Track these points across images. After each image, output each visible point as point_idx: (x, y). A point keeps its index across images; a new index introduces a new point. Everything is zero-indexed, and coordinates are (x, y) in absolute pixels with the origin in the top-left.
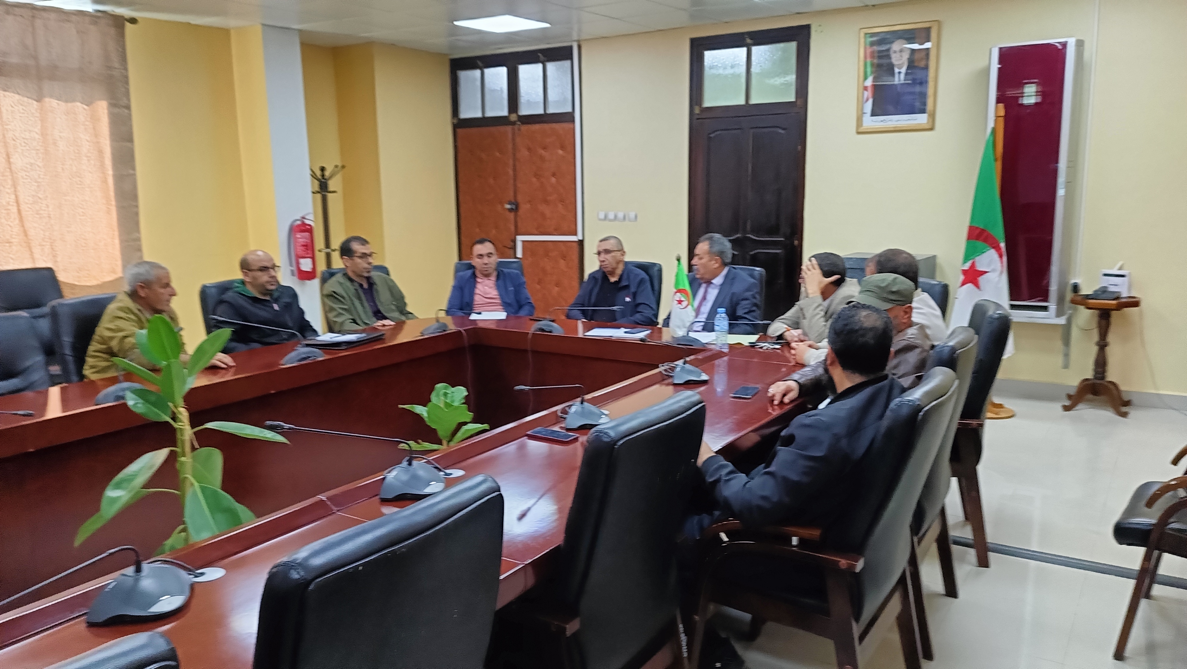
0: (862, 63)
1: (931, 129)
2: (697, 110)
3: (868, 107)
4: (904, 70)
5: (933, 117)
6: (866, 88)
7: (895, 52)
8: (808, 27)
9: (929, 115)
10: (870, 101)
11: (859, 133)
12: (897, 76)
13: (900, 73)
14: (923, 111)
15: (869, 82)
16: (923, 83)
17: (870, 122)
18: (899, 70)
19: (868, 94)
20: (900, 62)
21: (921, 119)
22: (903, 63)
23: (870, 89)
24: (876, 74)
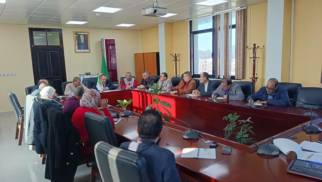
0: (75, 39)
1: (90, 53)
2: (33, 46)
3: (77, 48)
4: (83, 41)
5: (90, 50)
6: (76, 44)
7: (81, 37)
8: (61, 29)
10: (77, 46)
11: (75, 53)
14: (88, 49)
15: (76, 43)
16: (87, 44)
17: (77, 51)
19: (76, 45)
21: (88, 51)
24: (78, 41)
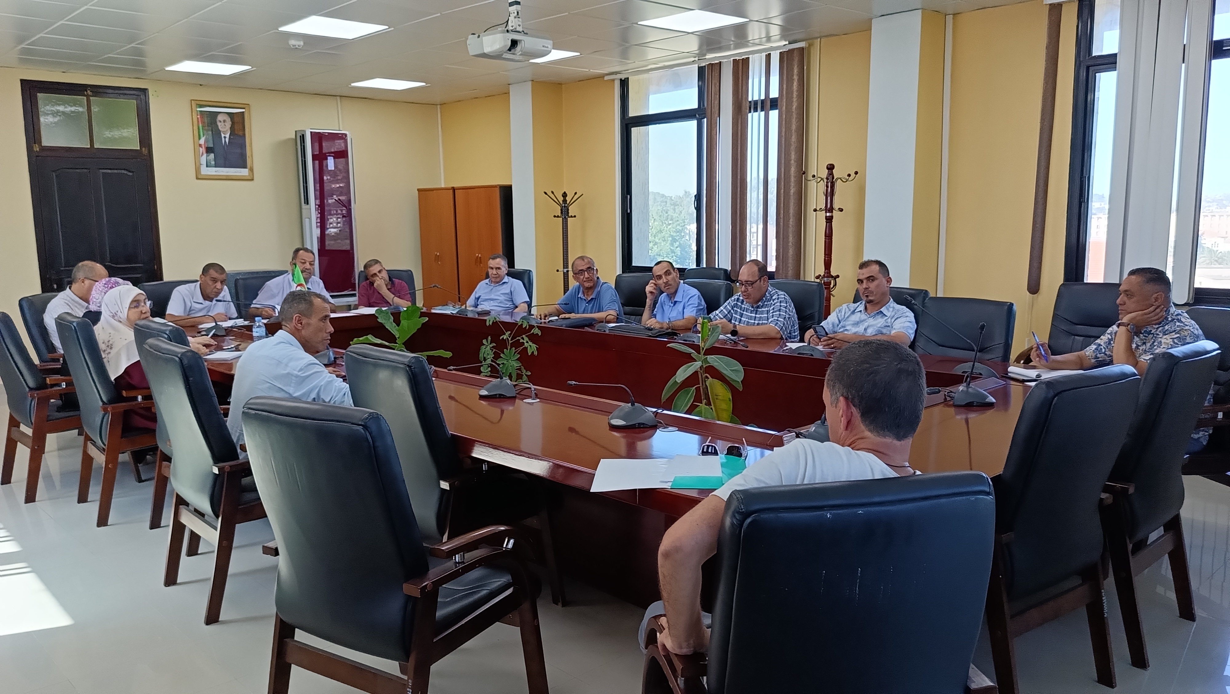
0: (196, 128)
1: (253, 180)
2: (36, 148)
3: (203, 160)
4: (228, 136)
6: (200, 145)
7: (220, 122)
8: (144, 91)
10: (205, 155)
11: (197, 178)
12: (223, 139)
13: (225, 137)
14: (245, 167)
15: (202, 141)
16: (243, 146)
17: (205, 171)
18: (224, 135)
19: (202, 151)
20: (225, 130)
22: (227, 131)
23: (203, 146)
24: (207, 137)
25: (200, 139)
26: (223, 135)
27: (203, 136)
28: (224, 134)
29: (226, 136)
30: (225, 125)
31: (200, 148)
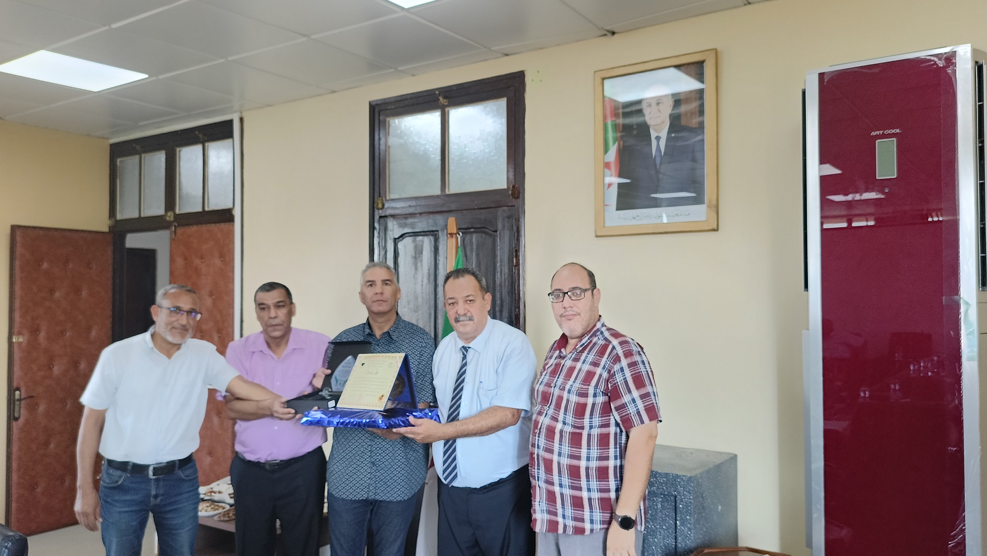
0: (600, 126)
1: (716, 230)
3: (612, 195)
4: (664, 134)
5: (714, 209)
6: (607, 165)
8: (521, 76)
9: (709, 207)
10: (616, 185)
11: (599, 236)
12: (654, 143)
13: (658, 138)
14: (698, 200)
15: (612, 155)
16: (697, 152)
17: (616, 219)
18: (657, 134)
19: (611, 175)
20: (659, 120)
21: (698, 213)
22: (663, 122)
23: (613, 166)
24: (622, 143)
25: (606, 150)
26: (653, 134)
27: (614, 144)
28: (656, 131)
29: (660, 135)
30: (659, 111)
31: (606, 170)
